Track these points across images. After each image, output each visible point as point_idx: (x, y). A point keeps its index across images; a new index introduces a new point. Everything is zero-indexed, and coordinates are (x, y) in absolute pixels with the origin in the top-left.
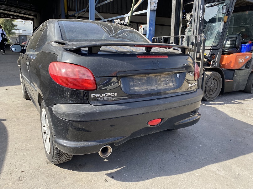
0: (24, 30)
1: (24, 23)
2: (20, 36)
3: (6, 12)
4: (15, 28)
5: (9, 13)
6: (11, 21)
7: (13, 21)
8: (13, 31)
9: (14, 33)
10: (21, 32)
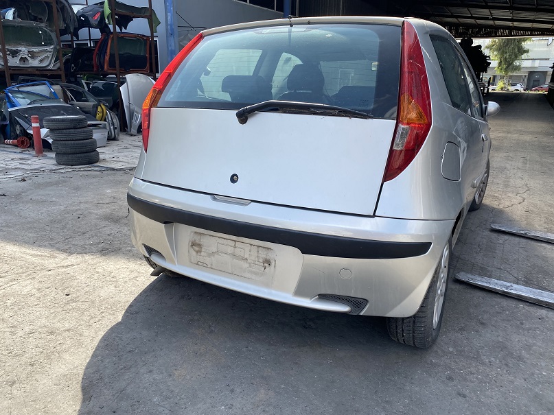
0: (546, 59)
1: (550, 41)
2: (531, 73)
3: (509, 24)
4: (523, 56)
5: (516, 24)
6: (520, 41)
7: (524, 40)
8: (517, 63)
9: (518, 68)
10: (537, 64)
